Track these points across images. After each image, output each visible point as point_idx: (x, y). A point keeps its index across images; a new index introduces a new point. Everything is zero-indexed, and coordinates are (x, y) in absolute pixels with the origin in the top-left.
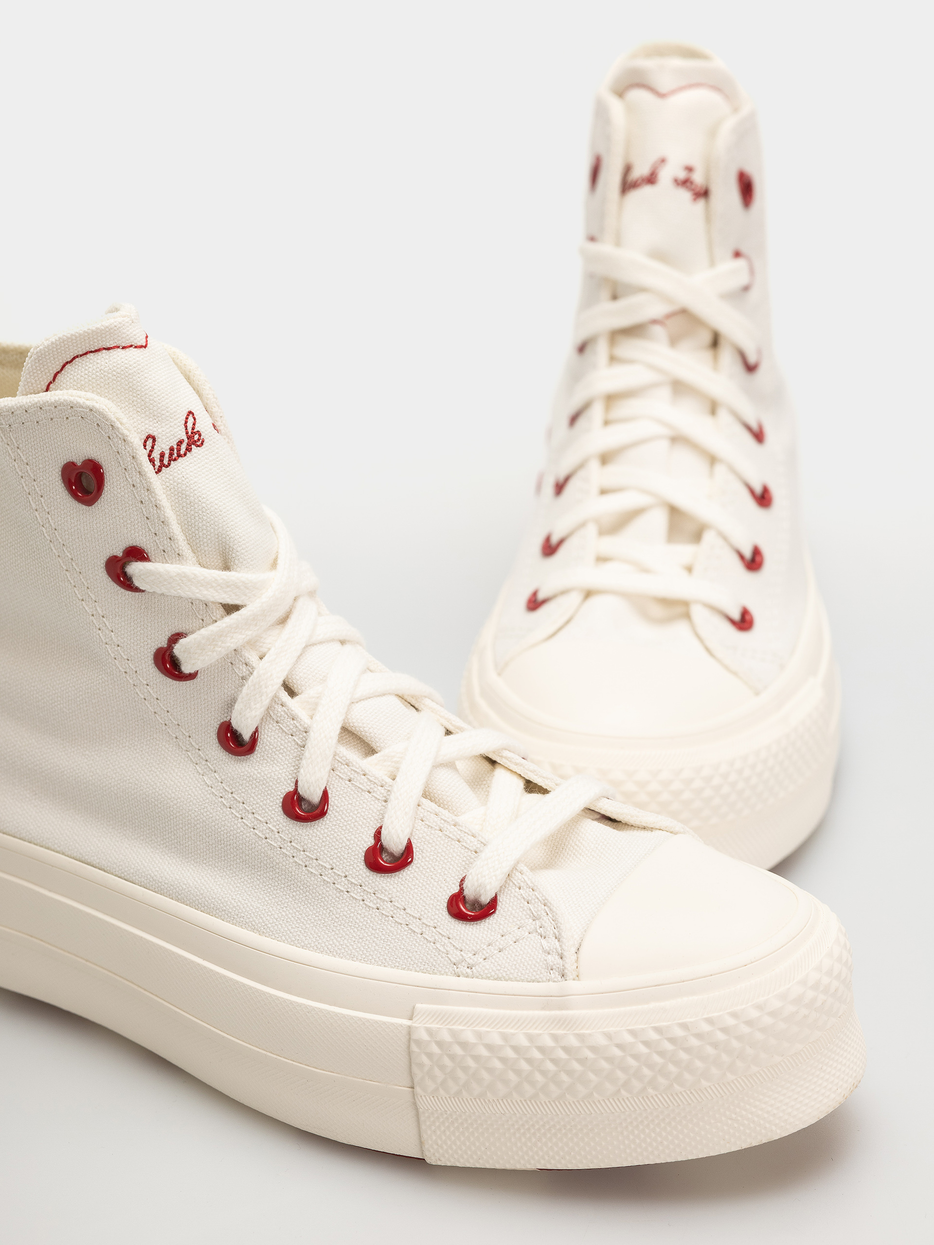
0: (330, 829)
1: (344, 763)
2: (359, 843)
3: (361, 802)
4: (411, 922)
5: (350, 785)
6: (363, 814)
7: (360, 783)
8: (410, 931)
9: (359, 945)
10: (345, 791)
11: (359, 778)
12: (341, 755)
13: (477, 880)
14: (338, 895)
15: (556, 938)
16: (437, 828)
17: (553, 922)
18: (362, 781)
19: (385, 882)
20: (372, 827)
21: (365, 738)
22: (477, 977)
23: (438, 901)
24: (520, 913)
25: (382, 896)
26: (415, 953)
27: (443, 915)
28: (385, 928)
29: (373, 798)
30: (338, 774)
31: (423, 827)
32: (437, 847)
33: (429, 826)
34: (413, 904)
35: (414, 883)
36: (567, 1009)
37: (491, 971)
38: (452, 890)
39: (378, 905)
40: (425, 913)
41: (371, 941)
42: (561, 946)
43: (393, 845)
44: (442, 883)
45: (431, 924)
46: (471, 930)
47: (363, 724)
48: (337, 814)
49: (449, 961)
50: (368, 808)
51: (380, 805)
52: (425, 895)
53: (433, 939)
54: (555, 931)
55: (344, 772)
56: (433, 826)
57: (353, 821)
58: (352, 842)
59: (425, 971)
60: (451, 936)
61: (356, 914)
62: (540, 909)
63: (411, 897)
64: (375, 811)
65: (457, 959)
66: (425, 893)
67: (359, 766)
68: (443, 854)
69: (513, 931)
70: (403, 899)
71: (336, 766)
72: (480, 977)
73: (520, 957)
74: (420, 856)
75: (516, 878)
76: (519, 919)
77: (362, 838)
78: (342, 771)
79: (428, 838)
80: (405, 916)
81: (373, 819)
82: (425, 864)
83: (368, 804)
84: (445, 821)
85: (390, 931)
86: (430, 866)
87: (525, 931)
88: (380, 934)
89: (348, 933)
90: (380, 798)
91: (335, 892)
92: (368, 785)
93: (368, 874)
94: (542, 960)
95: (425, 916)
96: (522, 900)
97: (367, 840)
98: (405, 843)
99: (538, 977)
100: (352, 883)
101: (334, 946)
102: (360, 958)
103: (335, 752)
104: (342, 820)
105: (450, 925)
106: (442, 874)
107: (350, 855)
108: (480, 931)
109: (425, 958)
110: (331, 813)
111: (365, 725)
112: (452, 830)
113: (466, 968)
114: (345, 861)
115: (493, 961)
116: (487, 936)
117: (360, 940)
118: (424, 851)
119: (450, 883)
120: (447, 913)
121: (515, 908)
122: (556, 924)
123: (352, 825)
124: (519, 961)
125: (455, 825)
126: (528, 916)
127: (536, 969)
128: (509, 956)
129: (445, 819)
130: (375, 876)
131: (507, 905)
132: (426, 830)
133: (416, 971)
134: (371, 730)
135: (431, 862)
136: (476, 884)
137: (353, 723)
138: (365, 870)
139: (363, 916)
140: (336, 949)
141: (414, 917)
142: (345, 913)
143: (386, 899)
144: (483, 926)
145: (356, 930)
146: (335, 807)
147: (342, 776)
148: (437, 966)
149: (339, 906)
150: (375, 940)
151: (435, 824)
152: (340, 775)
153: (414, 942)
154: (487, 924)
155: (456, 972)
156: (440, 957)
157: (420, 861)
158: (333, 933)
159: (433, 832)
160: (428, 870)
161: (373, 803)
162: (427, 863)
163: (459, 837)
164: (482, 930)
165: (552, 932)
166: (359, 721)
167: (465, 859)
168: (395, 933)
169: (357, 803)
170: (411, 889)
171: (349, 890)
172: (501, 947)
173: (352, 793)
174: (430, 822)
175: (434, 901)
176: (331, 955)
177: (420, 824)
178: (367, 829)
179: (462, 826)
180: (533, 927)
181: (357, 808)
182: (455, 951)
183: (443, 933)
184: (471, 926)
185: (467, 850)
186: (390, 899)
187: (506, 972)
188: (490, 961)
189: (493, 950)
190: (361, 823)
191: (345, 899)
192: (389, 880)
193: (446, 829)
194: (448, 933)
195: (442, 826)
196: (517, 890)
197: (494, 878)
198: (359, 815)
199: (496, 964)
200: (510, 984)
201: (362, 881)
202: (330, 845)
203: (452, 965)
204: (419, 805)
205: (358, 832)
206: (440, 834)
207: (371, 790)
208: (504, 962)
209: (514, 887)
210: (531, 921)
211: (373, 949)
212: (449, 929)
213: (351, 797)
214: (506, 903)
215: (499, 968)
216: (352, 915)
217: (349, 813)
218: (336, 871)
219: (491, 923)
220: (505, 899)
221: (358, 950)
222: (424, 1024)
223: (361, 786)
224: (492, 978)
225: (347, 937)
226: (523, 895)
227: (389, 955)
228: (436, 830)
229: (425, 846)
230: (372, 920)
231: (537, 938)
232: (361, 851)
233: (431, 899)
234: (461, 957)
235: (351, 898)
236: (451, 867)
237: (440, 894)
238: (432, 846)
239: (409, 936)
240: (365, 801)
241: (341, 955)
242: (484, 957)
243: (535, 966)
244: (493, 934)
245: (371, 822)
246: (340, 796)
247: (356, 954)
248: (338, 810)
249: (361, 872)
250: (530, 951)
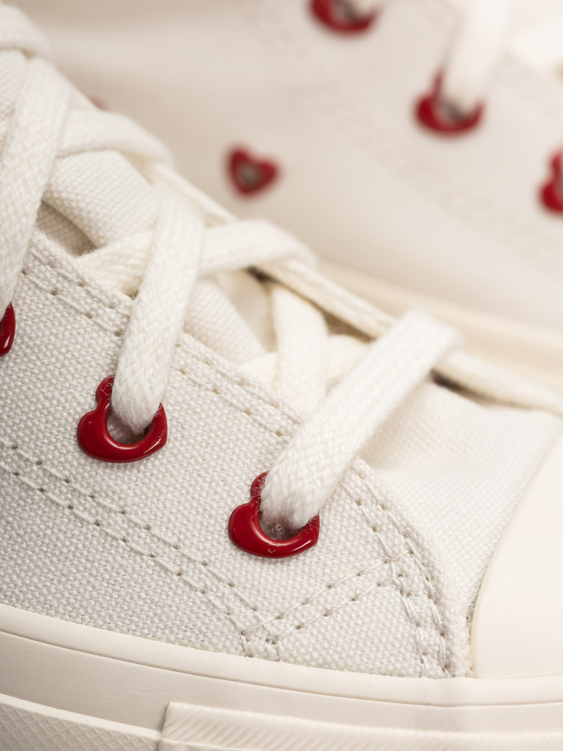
0: (15, 377)
1: (45, 260)
2: (67, 405)
3: (74, 332)
4: (159, 551)
5: (55, 301)
6: (76, 354)
7: (74, 299)
8: (157, 568)
9: (61, 587)
10: (46, 311)
11: (71, 290)
12: (41, 247)
13: (289, 486)
14: (23, 495)
15: (430, 597)
16: (210, 386)
17: (424, 568)
18: (76, 296)
19: (113, 477)
20: (93, 378)
21: (77, 221)
22: (286, 660)
23: (210, 516)
24: (361, 549)
25: (107, 502)
26: (166, 609)
27: (219, 543)
28: (111, 559)
29: (96, 328)
30: (34, 279)
31: (184, 384)
32: (209, 421)
33: (195, 383)
34: (165, 519)
35: (166, 483)
36: (457, 729)
37: (311, 649)
38: (236, 499)
39: (99, 518)
40: (186, 537)
41: (84, 582)
42: (442, 613)
43: (134, 412)
44: (217, 485)
45: (199, 557)
46: (271, 572)
47: (77, 195)
48: (28, 351)
49: (233, 627)
50: (86, 344)
51: (107, 339)
52: (187, 505)
53: (202, 584)
54: (429, 584)
55: (45, 277)
56: (203, 383)
57: (59, 365)
58: (55, 402)
59: (186, 641)
60: (235, 582)
61: (56, 530)
62: (397, 542)
63: (161, 506)
64: (98, 349)
65: (248, 624)
66: (187, 500)
67: (74, 269)
68: (220, 433)
69: (350, 579)
70: (147, 510)
71: (31, 265)
72: (291, 660)
73: (365, 629)
74: (179, 435)
75: (352, 485)
76: (360, 557)
77: (74, 397)
78: (41, 275)
79: (193, 403)
80: (149, 541)
81: (93, 364)
82: (187, 450)
83: (87, 336)
84: (223, 375)
85: (121, 566)
86: (195, 453)
87: (370, 581)
88: (102, 570)
89: (40, 563)
90: (108, 328)
91: (18, 489)
92: (87, 303)
93: (83, 461)
94: (406, 635)
95: (187, 542)
96: (365, 526)
97: (82, 400)
98: (155, 410)
99: (398, 666)
100: (51, 475)
101: (12, 585)
102: (63, 612)
103: (31, 241)
104: (38, 363)
105: (233, 562)
106: (218, 469)
107: (49, 425)
108: (288, 575)
109: (185, 619)
110: (17, 348)
111: (80, 198)
112: (236, 392)
113: (263, 642)
114: (40, 435)
115: (315, 632)
116: (301, 586)
117: (63, 579)
118: (186, 426)
119: (234, 486)
120: (228, 539)
121: (350, 537)
122: (430, 572)
123: (57, 373)
124: (363, 635)
125: (241, 384)
126: (375, 554)
127: (395, 652)
128: (344, 625)
129: (225, 371)
130: (95, 466)
131: (337, 532)
132: (189, 389)
133: (168, 641)
134: (90, 207)
135: (197, 447)
136: (285, 491)
137: (59, 192)
138: (76, 454)
139: (69, 535)
140: (17, 591)
141: (165, 543)
142: (36, 528)
143: (114, 507)
144: (293, 567)
145: (55, 559)
146: (26, 339)
147: (41, 284)
148: (209, 635)
149: (25, 515)
150: (92, 579)
151: (206, 379)
152: (38, 282)
153: (166, 589)
154: (300, 564)
155: (246, 648)
156: (214, 618)
157: (177, 444)
158: (12, 563)
159: (202, 393)
160: (192, 461)
161: (95, 335)
162: (190, 448)
163: (248, 406)
164: (292, 573)
165: (422, 586)
166: (69, 189)
167: (259, 445)
168: (130, 570)
169: (67, 334)
170: (161, 492)
171: (45, 487)
172: (329, 607)
173: (58, 315)
174: (196, 376)
175: (203, 517)
176: (6, 601)
177: (179, 378)
178: (82, 381)
179: (254, 387)
180: (384, 573)
181: (66, 343)
182: (243, 609)
183: (220, 575)
184: (272, 566)
185: (262, 430)
186: (122, 507)
187: (340, 653)
188: (309, 632)
189: (313, 612)
190: (72, 369)
191: (37, 504)
192: (120, 474)
193: (225, 391)
194: (229, 575)
195: (218, 383)
196: (355, 505)
197: (318, 482)
198: (69, 355)
199: (320, 638)
200: (346, 675)
201: (71, 473)
202: (14, 406)
203: (237, 634)
204: (177, 346)
205: (67, 385)
206: (215, 398)
207: (93, 313)
208: (335, 635)
209: (349, 501)
210: (379, 562)
211: (87, 596)
212: (231, 568)
213: (56, 323)
214: (335, 528)
215: (326, 645)
216: (49, 532)
217: (51, 351)
218: (22, 453)
219: (307, 562)
220: (333, 521)
221: (58, 595)
222: (186, 740)
223: (75, 304)
224: (313, 663)
225: (38, 571)
226: (367, 515)
227: (118, 609)
228: (207, 389)
229: (188, 418)
230: (87, 543)
231: (393, 594)
232: (70, 420)
233: (198, 512)
234: (255, 622)
235: (49, 502)
236: (235, 458)
237: (215, 505)
238: (201, 419)
239: (156, 577)
240: (81, 331)
241: (27, 604)
242: (297, 623)
243: (394, 646)
244: (312, 582)
245: (91, 370)
246: (36, 320)
247: (55, 603)
248: (31, 344)
249: (70, 457)
250: (382, 618)
